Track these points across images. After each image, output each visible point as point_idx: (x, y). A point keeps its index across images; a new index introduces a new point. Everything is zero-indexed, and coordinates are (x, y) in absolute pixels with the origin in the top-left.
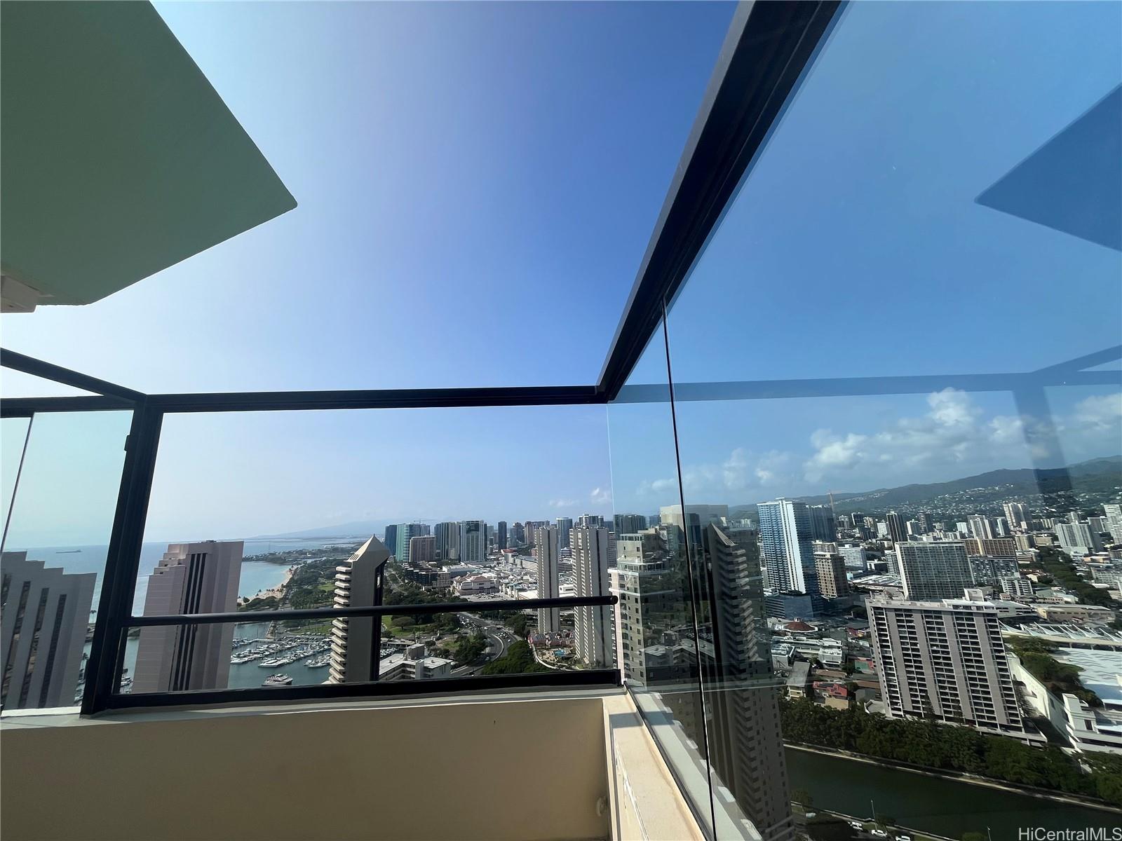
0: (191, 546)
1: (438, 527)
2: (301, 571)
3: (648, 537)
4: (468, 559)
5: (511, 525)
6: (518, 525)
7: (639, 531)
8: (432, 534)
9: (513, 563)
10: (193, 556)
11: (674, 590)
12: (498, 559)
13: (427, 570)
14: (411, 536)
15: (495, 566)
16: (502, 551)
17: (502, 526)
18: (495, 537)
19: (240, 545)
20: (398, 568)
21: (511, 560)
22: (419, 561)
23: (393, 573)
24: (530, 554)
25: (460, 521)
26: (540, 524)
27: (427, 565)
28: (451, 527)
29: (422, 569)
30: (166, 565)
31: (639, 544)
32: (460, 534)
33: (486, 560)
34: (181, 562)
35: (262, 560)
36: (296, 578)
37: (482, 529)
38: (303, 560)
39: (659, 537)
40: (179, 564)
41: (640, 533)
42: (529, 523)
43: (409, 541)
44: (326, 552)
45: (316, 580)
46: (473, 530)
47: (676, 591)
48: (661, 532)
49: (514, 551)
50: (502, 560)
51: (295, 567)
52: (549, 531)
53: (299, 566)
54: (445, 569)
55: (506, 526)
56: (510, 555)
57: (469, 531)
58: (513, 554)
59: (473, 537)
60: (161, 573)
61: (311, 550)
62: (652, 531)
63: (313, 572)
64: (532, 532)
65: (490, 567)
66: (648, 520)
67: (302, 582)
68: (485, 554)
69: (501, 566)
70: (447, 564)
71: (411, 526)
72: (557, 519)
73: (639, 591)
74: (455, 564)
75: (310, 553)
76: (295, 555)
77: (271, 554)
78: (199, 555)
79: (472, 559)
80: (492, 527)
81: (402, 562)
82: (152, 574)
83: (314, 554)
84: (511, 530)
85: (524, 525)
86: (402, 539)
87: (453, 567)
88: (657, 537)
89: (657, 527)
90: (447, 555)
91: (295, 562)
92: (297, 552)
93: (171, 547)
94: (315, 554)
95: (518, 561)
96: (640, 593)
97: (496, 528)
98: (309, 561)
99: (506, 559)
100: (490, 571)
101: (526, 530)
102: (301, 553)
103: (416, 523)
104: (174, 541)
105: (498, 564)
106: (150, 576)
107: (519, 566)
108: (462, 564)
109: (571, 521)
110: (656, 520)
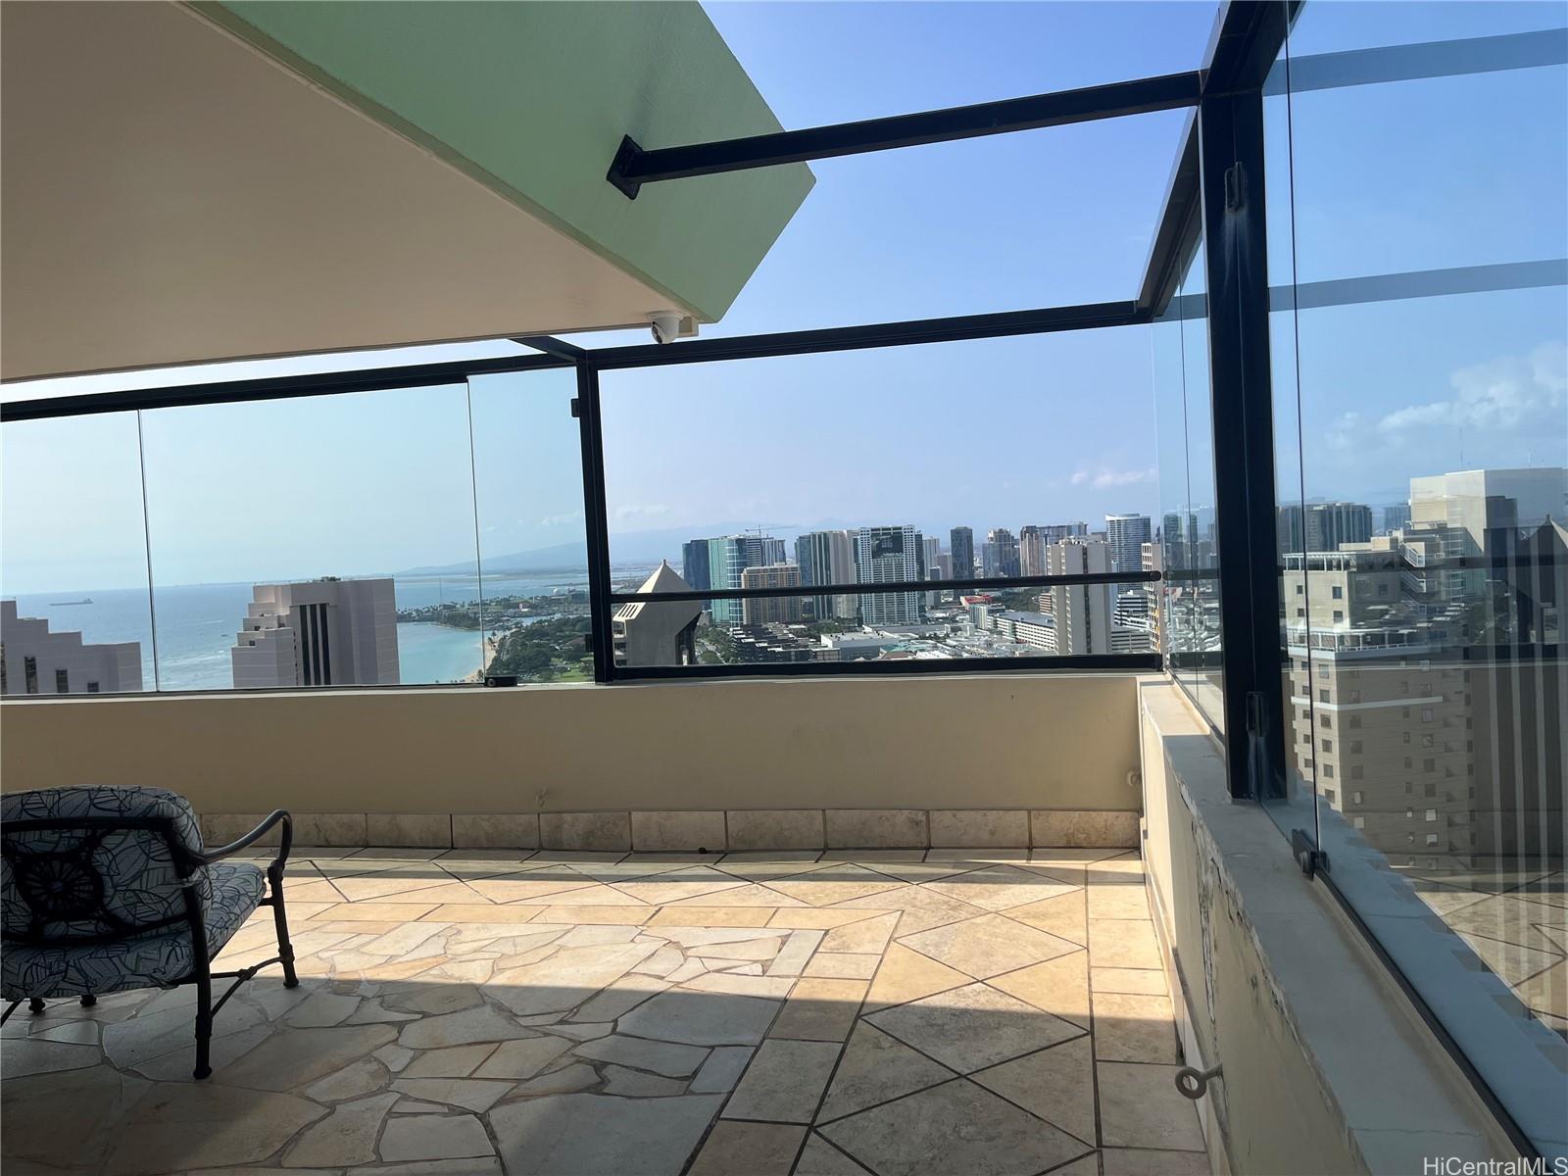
0: (297, 589)
1: (804, 543)
2: (513, 643)
3: (1367, 564)
4: (880, 619)
5: (983, 536)
6: (1002, 536)
7: (1343, 546)
8: (791, 562)
9: (995, 630)
10: (303, 608)
11: (1440, 699)
12: (953, 620)
13: (785, 642)
14: (746, 565)
15: (947, 636)
16: (962, 599)
17: (962, 538)
18: (944, 566)
19: (386, 586)
20: (720, 638)
21: (986, 621)
22: (766, 622)
23: (711, 648)
24: (1036, 609)
25: (856, 529)
26: (1060, 531)
27: (785, 631)
28: (836, 541)
29: (773, 641)
30: (257, 628)
31: (1341, 578)
32: (856, 561)
33: (925, 620)
34: (284, 621)
35: (431, 619)
36: (505, 657)
37: (910, 546)
38: (515, 621)
39: (1402, 558)
40: (280, 625)
41: (1347, 550)
42: (1031, 530)
43: (739, 578)
44: (558, 602)
45: (546, 663)
46: (887, 550)
47: (1446, 700)
48: (1409, 546)
49: (995, 600)
50: (965, 621)
51: (500, 635)
52: (1085, 552)
53: (508, 633)
54: (827, 641)
55: (970, 538)
56: (984, 609)
57: (878, 552)
58: (990, 607)
59: (888, 566)
60: (252, 643)
61: (526, 598)
62: (1380, 544)
63: (538, 645)
64: (1040, 552)
65: (936, 638)
66: (1378, 517)
67: (518, 666)
68: (922, 609)
69: (962, 638)
70: (830, 630)
71: (740, 542)
72: (1109, 518)
73: (1334, 695)
74: (850, 630)
75: (526, 604)
76: (493, 608)
77: (446, 607)
78: (313, 607)
79: (891, 619)
80: (935, 542)
81: (726, 624)
82: (236, 646)
83: (531, 606)
84: (985, 548)
85: (1017, 536)
86: (723, 572)
87: (847, 637)
88: (1395, 563)
89: (1399, 534)
90: (830, 610)
91: (496, 622)
92: (498, 603)
93: (258, 590)
94: (538, 605)
95: (1004, 624)
96: (1340, 702)
97: (946, 542)
98: (527, 622)
99: (975, 619)
100: (935, 647)
101: (1023, 549)
102: (508, 603)
103: (751, 534)
104: (262, 578)
105: (955, 630)
106: (233, 649)
107: (1008, 636)
108: (867, 629)
109: (1146, 523)
110: (1399, 516)
